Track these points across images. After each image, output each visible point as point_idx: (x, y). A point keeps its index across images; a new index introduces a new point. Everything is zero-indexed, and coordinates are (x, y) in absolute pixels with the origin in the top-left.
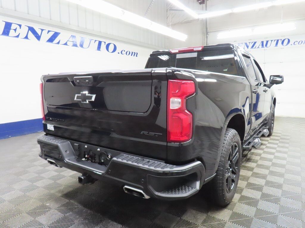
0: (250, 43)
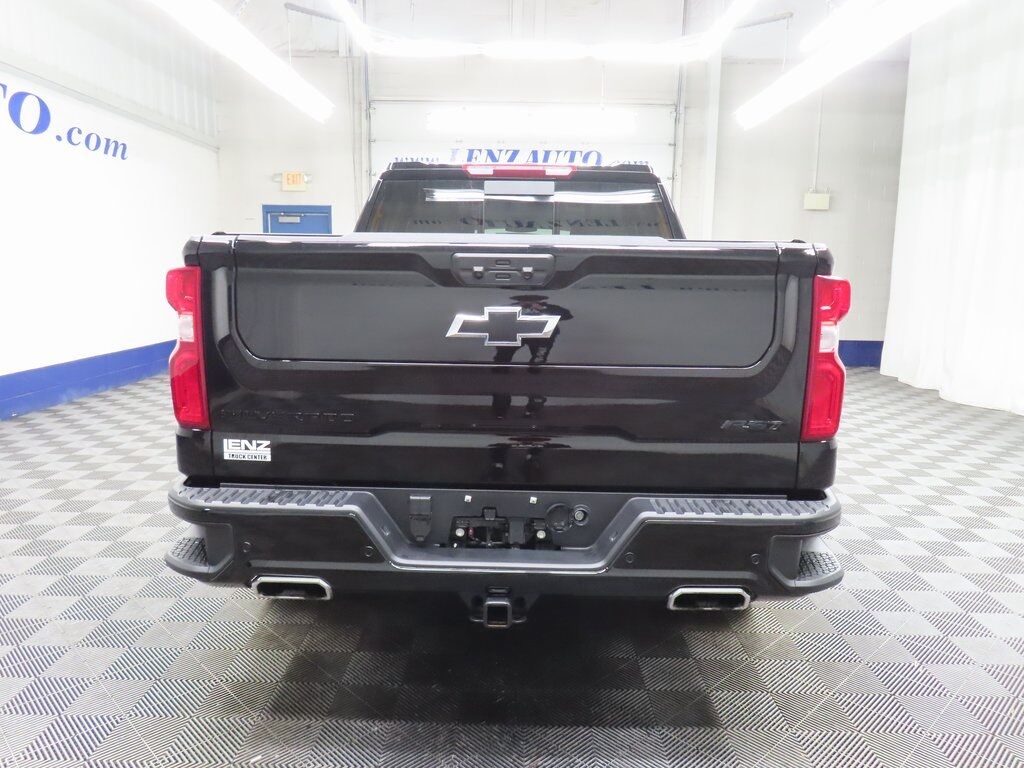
0: (501, 151)
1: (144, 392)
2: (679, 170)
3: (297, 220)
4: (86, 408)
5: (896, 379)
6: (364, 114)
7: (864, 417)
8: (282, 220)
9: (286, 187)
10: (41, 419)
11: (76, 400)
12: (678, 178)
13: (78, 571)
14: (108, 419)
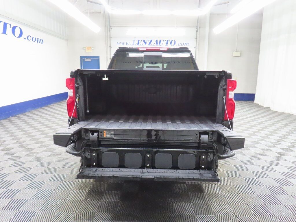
1: (49, 109)
2: (197, 45)
3: (90, 60)
4: (34, 113)
5: (259, 104)
6: (108, 30)
7: (249, 115)
8: (86, 60)
9: (87, 51)
10: (22, 116)
11: (30, 111)
12: (197, 48)
13: (38, 156)
14: (40, 116)
